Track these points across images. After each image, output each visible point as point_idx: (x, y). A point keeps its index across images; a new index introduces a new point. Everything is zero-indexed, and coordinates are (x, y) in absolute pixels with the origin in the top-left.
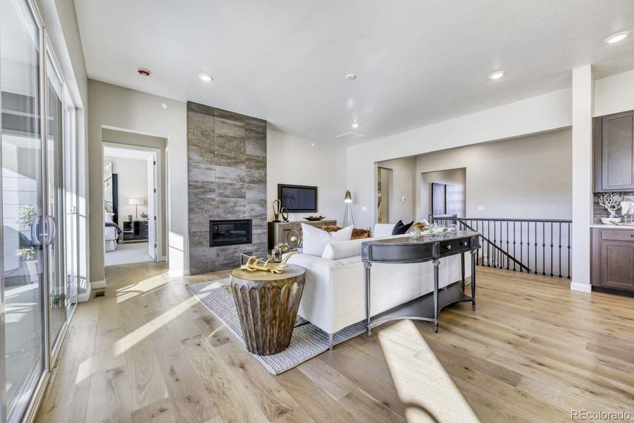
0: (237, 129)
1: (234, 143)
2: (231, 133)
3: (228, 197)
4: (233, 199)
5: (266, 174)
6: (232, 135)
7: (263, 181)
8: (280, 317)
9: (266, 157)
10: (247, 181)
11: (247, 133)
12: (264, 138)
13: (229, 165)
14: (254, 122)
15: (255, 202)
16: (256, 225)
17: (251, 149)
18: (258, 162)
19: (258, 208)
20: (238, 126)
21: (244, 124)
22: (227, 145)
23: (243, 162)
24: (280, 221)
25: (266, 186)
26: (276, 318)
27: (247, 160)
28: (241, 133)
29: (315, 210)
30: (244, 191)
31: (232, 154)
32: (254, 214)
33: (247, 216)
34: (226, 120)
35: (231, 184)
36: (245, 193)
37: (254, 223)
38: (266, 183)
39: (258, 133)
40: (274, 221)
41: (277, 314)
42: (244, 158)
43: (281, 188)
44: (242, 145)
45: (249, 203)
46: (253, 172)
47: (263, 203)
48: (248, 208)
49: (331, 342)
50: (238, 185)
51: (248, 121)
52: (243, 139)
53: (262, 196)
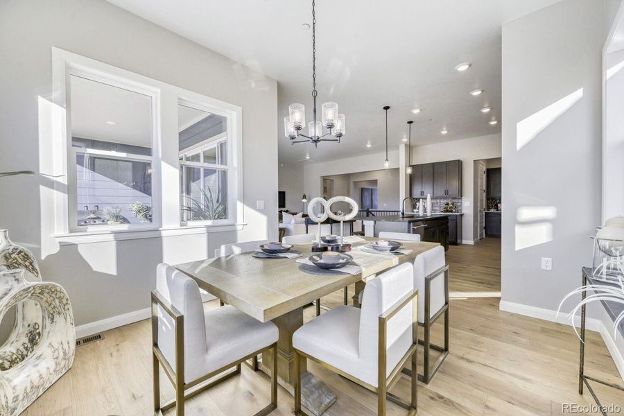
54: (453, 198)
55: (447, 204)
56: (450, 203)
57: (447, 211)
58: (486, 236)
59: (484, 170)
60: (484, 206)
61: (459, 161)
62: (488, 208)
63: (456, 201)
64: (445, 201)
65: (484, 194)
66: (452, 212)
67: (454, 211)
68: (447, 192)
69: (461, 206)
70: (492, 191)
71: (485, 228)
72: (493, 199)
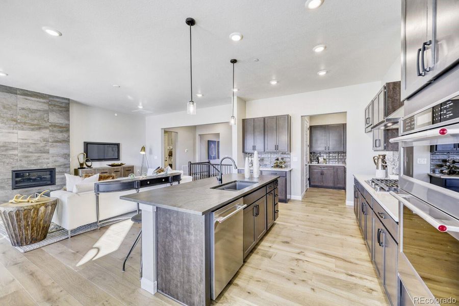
0: (40, 104)
1: (38, 114)
2: (34, 107)
3: (32, 153)
4: (36, 154)
5: (69, 136)
6: (36, 108)
7: (67, 141)
8: (32, 224)
9: (69, 125)
10: (50, 140)
11: (50, 107)
12: (68, 110)
13: (33, 130)
14: (58, 100)
15: (58, 155)
16: (59, 172)
17: (54, 118)
18: (61, 127)
19: (62, 160)
20: (42, 102)
21: (48, 101)
22: (30, 116)
23: (46, 128)
24: (85, 168)
25: (69, 144)
26: (29, 225)
27: (50, 126)
28: (46, 107)
29: (118, 159)
30: (47, 148)
31: (36, 122)
32: (57, 164)
33: (50, 166)
34: (29, 98)
35: (34, 144)
36: (49, 150)
37: (57, 170)
38: (69, 142)
39: (61, 107)
40: (79, 168)
41: (30, 223)
42: (47, 124)
43: (87, 145)
44: (45, 115)
45: (53, 157)
46: (56, 134)
47: (67, 156)
48: (51, 160)
49: (70, 235)
50: (43, 144)
51: (51, 99)
52: (46, 112)
53: (65, 151)
54: (282, 153)
55: (278, 159)
56: (280, 159)
57: (277, 166)
58: (310, 187)
59: (308, 127)
60: (308, 160)
61: (288, 115)
62: (311, 161)
63: (285, 156)
64: (276, 156)
65: (308, 148)
66: (281, 167)
67: (283, 166)
68: (277, 147)
69: (290, 161)
70: (314, 145)
71: (309, 179)
72: (314, 153)
